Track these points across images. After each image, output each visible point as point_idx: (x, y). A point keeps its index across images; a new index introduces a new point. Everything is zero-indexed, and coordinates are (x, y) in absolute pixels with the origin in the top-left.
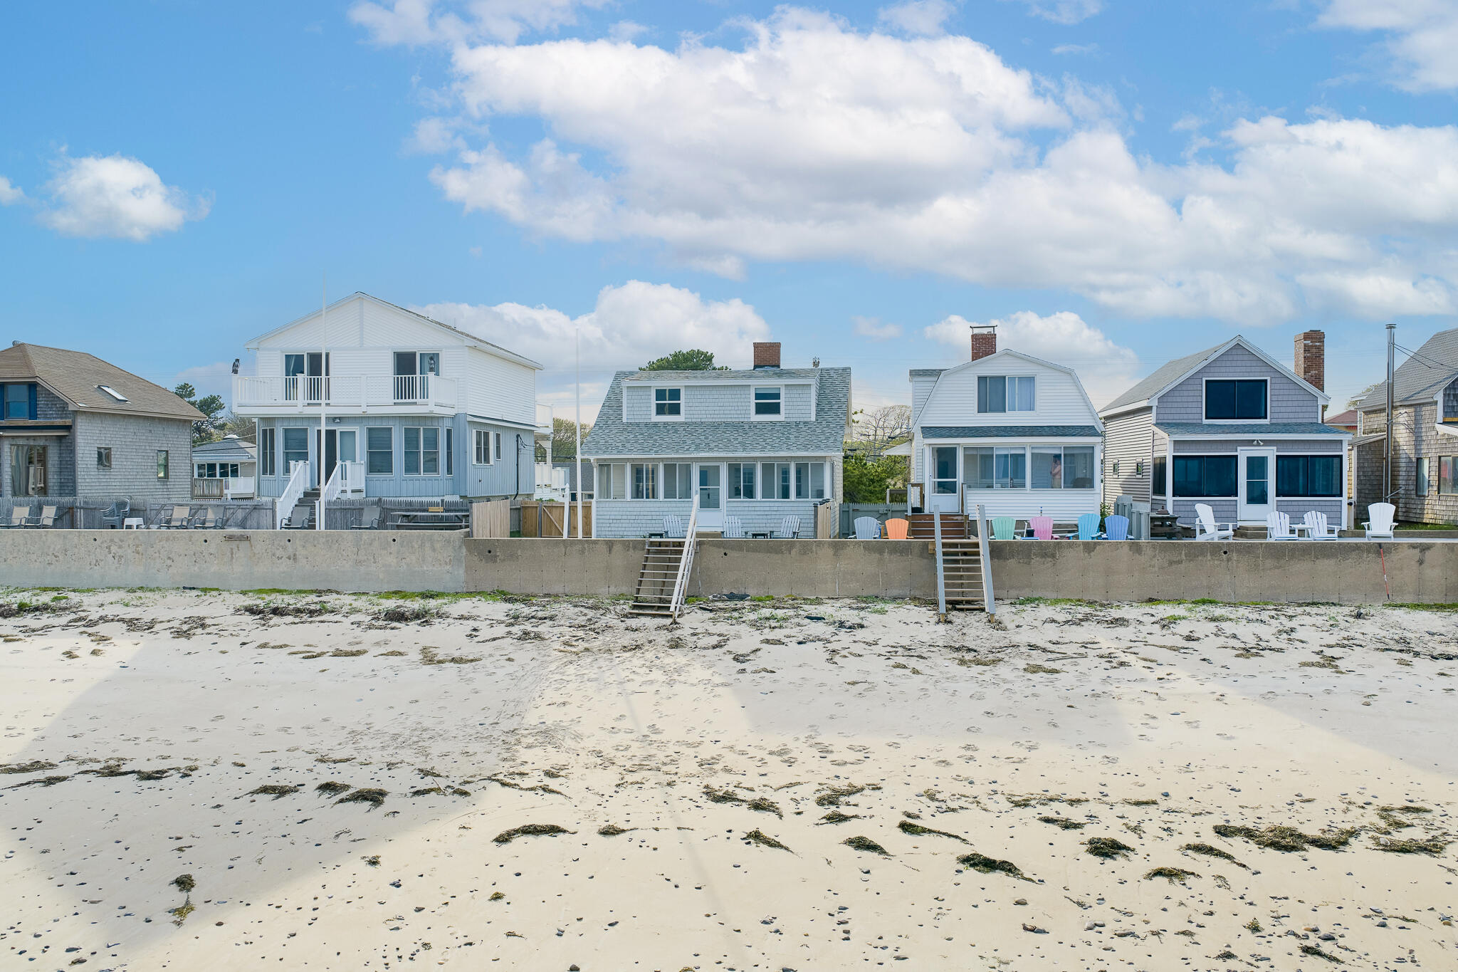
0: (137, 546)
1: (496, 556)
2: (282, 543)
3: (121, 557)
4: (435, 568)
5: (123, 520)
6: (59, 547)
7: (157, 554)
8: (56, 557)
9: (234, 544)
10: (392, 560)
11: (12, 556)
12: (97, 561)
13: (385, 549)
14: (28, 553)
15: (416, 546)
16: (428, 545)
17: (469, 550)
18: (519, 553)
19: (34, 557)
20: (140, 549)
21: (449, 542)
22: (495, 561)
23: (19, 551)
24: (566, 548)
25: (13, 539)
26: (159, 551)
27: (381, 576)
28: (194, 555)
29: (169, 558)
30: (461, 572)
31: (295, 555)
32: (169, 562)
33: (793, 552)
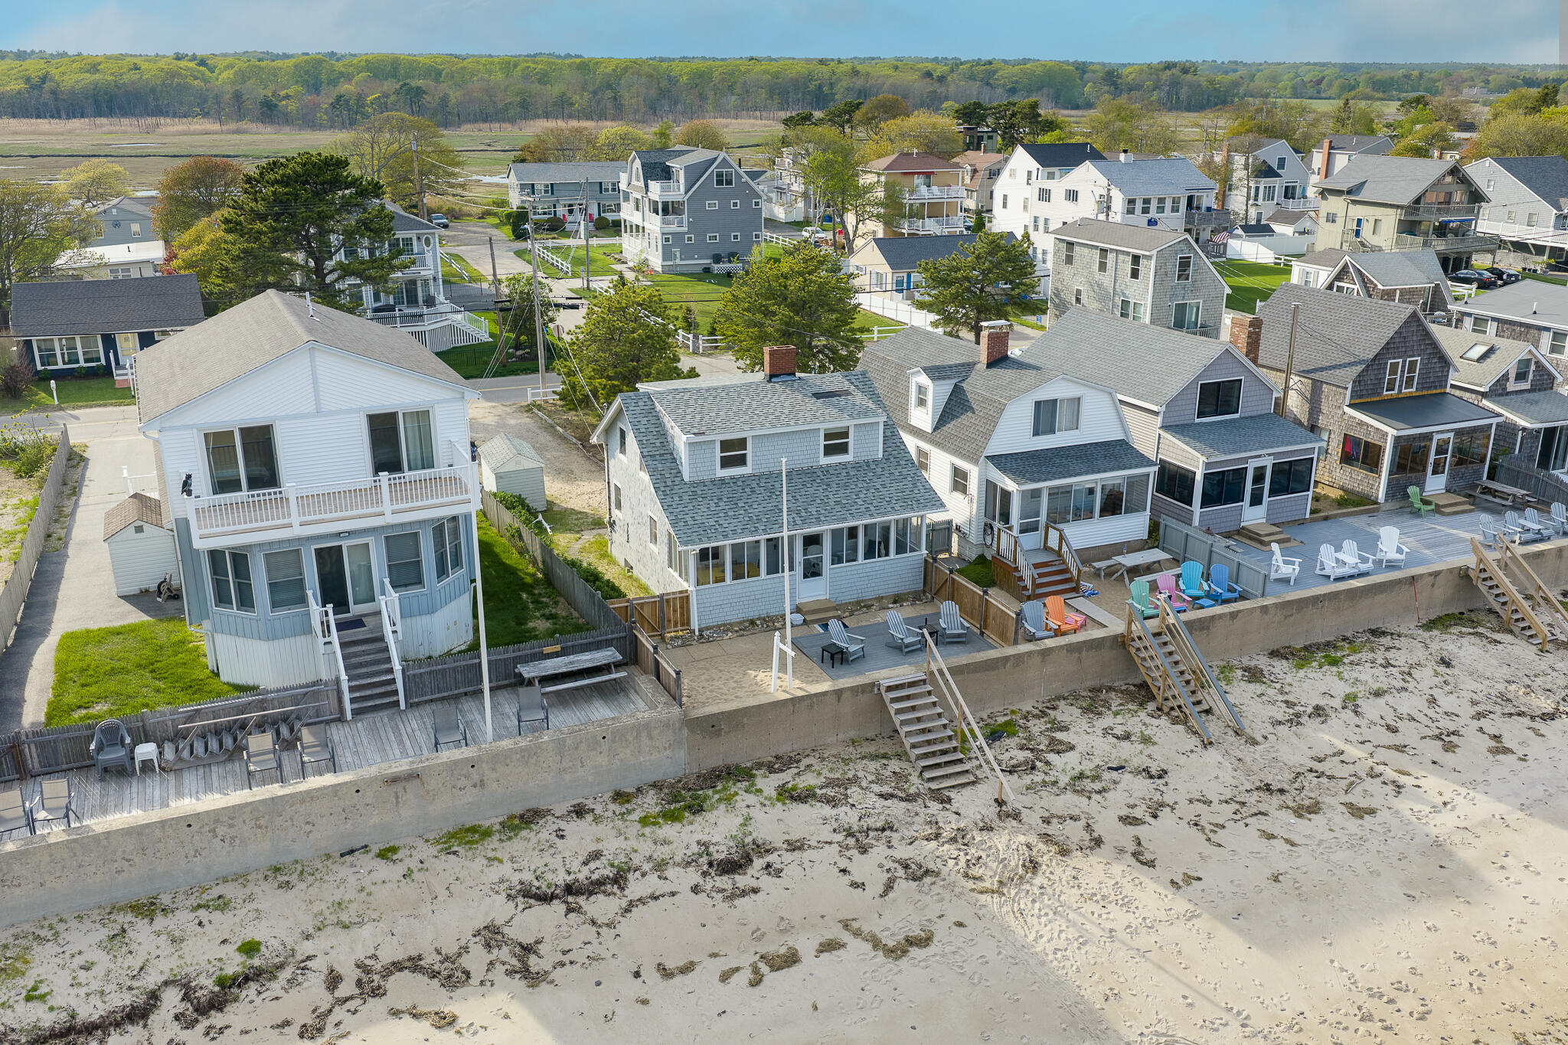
0: (257, 819)
1: (720, 730)
2: (464, 772)
3: (233, 838)
4: (653, 757)
5: (132, 751)
6: (132, 847)
7: (290, 823)
8: (128, 860)
9: (399, 787)
10: (602, 760)
11: (52, 877)
12: (196, 851)
13: (594, 749)
14: (80, 866)
15: (631, 739)
16: (644, 734)
17: (692, 731)
18: (745, 720)
19: (93, 869)
20: (262, 822)
21: (668, 726)
22: (719, 735)
23: (64, 867)
24: (794, 706)
25: (51, 856)
26: (291, 819)
27: (591, 779)
28: (344, 811)
29: (308, 823)
30: (681, 755)
31: (482, 781)
32: (308, 828)
33: (1008, 666)
